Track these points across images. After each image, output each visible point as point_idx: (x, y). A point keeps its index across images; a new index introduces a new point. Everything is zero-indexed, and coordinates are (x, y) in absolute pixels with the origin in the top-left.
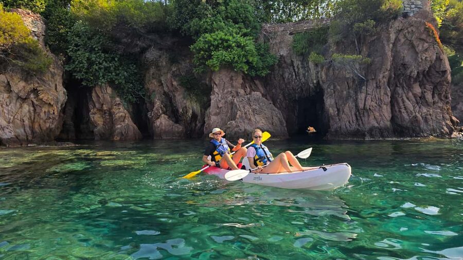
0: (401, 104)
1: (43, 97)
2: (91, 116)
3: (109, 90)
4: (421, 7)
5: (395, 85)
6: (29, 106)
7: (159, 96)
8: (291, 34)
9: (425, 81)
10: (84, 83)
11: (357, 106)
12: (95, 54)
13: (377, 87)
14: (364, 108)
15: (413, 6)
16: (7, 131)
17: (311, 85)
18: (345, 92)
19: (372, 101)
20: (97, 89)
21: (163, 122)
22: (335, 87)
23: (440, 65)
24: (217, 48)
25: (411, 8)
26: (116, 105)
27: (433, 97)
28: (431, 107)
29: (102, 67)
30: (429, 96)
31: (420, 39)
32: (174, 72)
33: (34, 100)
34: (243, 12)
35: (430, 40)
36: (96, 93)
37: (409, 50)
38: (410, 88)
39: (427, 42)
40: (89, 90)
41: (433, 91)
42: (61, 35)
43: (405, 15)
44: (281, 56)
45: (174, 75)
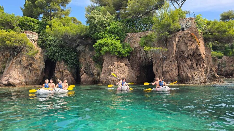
0: (182, 69)
1: (34, 66)
2: (55, 74)
3: (63, 63)
4: (191, 26)
5: (179, 60)
6: (28, 70)
7: (84, 65)
8: (140, 37)
9: (193, 59)
10: (52, 60)
11: (162, 70)
12: (57, 48)
13: (170, 61)
14: (165, 71)
15: (186, 26)
16: (17, 80)
17: (150, 60)
18: (159, 64)
19: (168, 67)
20: (58, 62)
21: (84, 77)
22: (156, 61)
23: (198, 51)
24: (103, 46)
25: (185, 26)
26: (64, 69)
27: (197, 65)
28: (196, 70)
29: (60, 53)
30: (195, 65)
31: (189, 40)
32: (91, 55)
33: (30, 68)
34: (116, 29)
35: (193, 40)
36: (57, 64)
37: (184, 45)
38: (186, 62)
39: (192, 41)
40: (55, 63)
41: (197, 63)
42: (44, 40)
43: (183, 30)
44: (135, 47)
45: (91, 56)
